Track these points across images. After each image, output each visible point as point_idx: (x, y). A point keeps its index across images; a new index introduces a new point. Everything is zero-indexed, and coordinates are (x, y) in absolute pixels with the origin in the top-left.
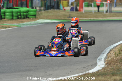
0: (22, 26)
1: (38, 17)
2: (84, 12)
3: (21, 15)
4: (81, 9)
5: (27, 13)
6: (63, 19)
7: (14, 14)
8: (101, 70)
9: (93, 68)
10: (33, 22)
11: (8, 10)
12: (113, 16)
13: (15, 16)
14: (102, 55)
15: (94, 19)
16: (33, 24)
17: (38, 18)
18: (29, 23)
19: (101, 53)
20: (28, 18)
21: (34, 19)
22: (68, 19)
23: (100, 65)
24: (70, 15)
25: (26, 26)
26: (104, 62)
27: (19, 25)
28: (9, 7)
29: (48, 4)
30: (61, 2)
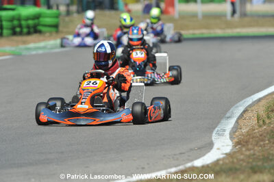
0: (24, 53)
1: (65, 30)
2: (177, 16)
3: (20, 26)
4: (170, 9)
5: (36, 21)
7: (4, 23)
8: (224, 158)
9: (204, 155)
10: (52, 42)
12: (250, 26)
13: (8, 29)
14: (223, 121)
15: (202, 34)
16: (52, 48)
17: (62, 32)
18: (42, 44)
19: (221, 118)
21: (54, 35)
23: (221, 148)
25: (34, 52)
26: (232, 141)
27: (18, 51)
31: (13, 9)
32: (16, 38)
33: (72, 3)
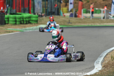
0: (24, 31)
1: (40, 23)
2: (82, 18)
3: (23, 21)
4: (80, 16)
5: (29, 19)
6: (63, 24)
7: (17, 19)
8: (98, 72)
9: (91, 71)
10: (35, 27)
11: (12, 16)
12: (110, 22)
13: (18, 22)
14: (99, 58)
15: (92, 25)
16: (35, 29)
17: (39, 23)
18: (31, 28)
20: (31, 23)
21: (36, 24)
22: (67, 24)
23: (98, 68)
24: (69, 20)
25: (28, 31)
26: (102, 65)
27: (22, 30)
28: (12, 13)
29: (49, 10)
30: (61, 8)
31: (20, 14)
32: (21, 25)
33: (43, 12)
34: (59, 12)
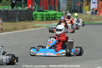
4: (100, 14)
5: (55, 16)
6: (85, 21)
7: (44, 16)
13: (45, 18)
27: (48, 26)
28: (39, 10)
29: (73, 8)
30: (84, 7)
31: (47, 12)
32: (48, 21)
33: (67, 10)
34: (82, 10)
